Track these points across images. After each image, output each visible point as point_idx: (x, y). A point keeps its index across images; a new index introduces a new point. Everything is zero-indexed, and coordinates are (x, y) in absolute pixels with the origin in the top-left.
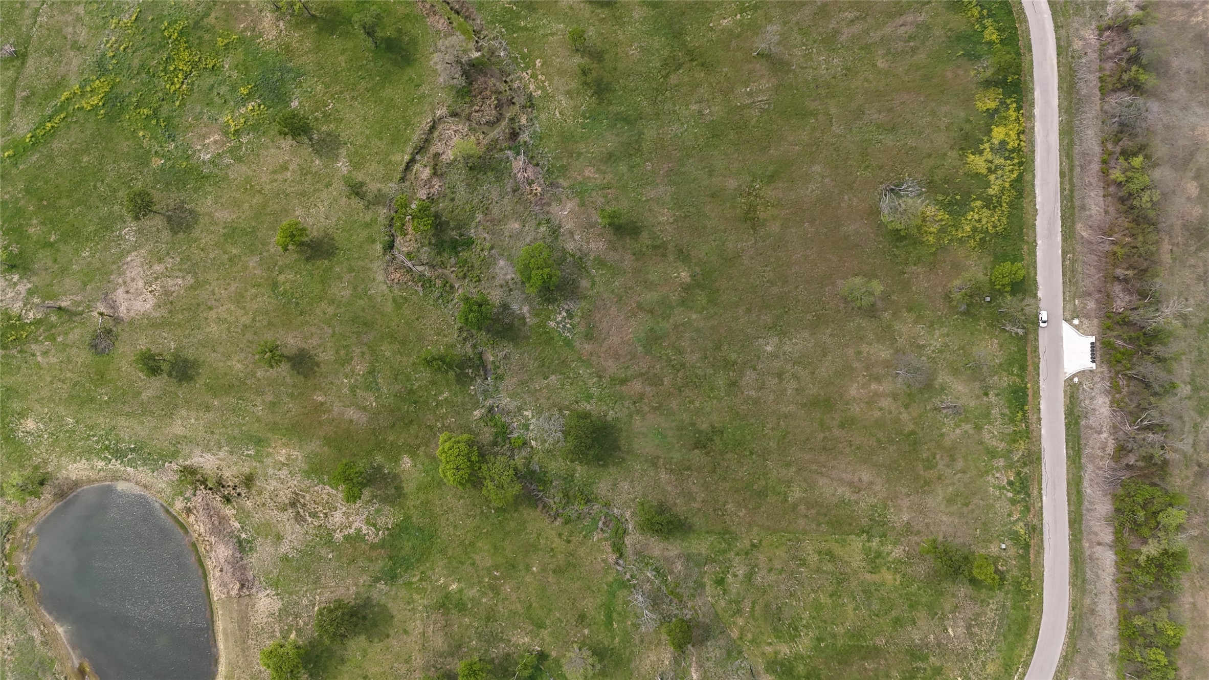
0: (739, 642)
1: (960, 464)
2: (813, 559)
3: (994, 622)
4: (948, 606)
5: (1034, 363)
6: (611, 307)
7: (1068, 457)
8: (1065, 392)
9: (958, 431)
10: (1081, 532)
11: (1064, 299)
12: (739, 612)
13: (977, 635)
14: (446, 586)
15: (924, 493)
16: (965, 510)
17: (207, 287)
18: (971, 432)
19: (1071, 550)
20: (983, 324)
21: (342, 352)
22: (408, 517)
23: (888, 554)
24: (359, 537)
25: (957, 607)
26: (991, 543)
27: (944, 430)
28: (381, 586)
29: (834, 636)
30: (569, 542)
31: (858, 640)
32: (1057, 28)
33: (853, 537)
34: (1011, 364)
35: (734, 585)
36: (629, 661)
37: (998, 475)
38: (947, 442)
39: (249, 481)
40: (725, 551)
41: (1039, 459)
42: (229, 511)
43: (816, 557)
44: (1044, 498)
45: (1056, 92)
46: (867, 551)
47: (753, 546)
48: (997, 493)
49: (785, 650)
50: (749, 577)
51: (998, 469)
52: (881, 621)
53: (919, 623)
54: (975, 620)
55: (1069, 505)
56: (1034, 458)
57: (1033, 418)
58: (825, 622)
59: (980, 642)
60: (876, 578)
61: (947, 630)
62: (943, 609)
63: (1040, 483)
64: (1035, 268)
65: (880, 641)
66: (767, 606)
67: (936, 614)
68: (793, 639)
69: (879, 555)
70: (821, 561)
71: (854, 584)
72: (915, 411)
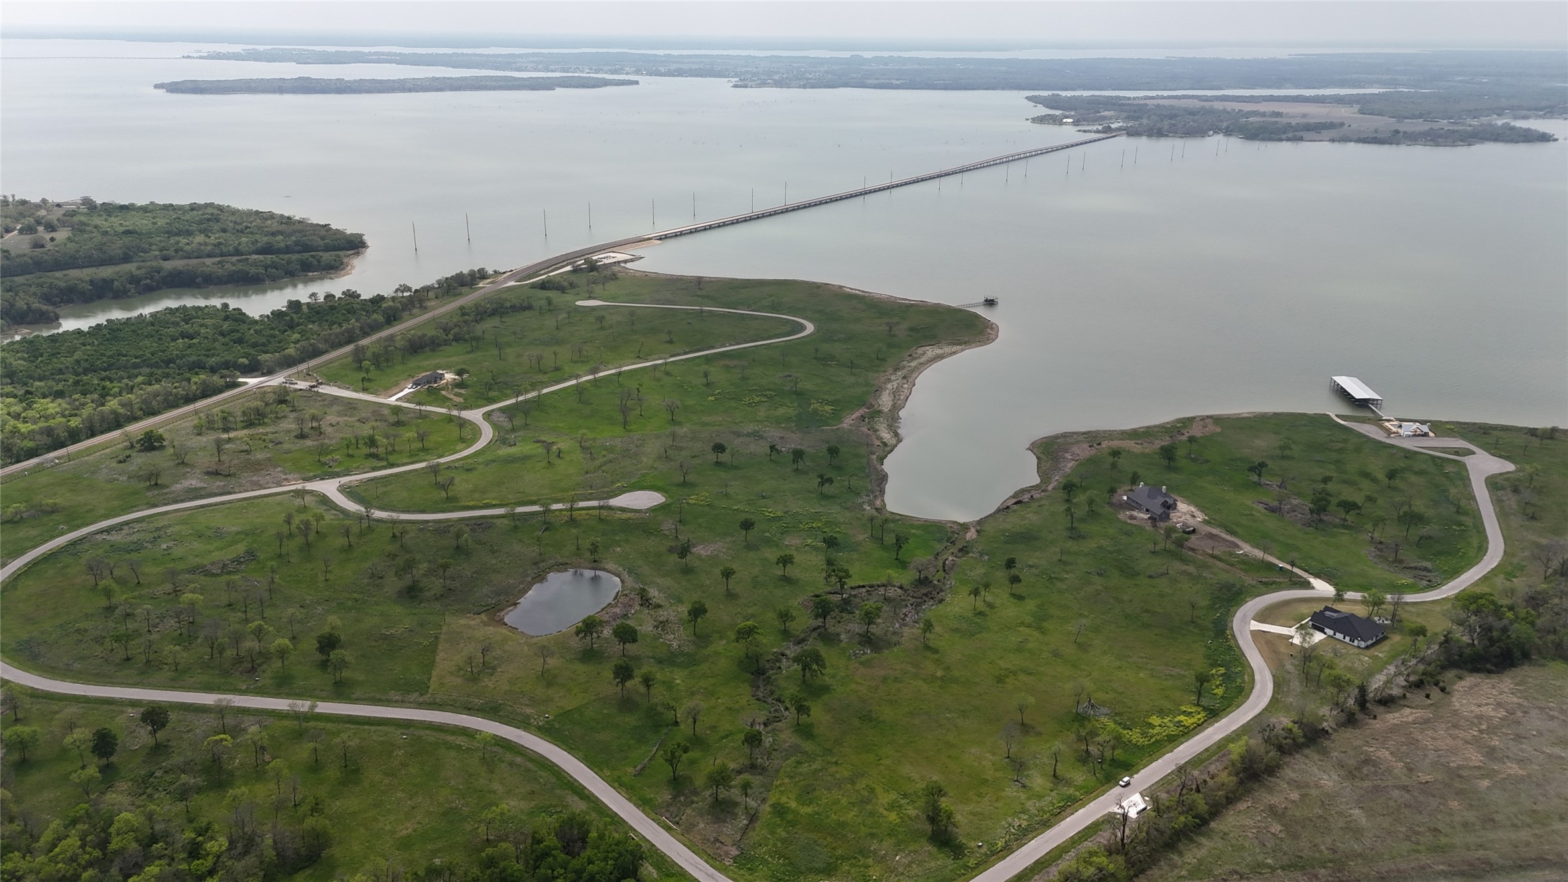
0: (774, 787)
1: (998, 804)
3: (930, 869)
4: (911, 848)
5: (1098, 794)
7: (1072, 838)
8: (1104, 816)
9: (1015, 794)
11: (1150, 787)
12: (791, 777)
13: (912, 868)
14: (675, 679)
15: (961, 801)
16: (977, 822)
18: (1022, 798)
20: (1085, 768)
22: (695, 655)
23: (906, 809)
25: (916, 852)
26: (975, 840)
27: (1007, 789)
32: (1265, 709)
35: (804, 768)
37: (1016, 819)
38: (1003, 794)
41: (1050, 827)
44: (1033, 841)
45: (1238, 726)
46: (895, 801)
47: (836, 762)
48: (1006, 826)
49: (793, 805)
50: (816, 771)
51: (1019, 818)
52: (863, 828)
53: (884, 843)
54: (920, 862)
55: (1046, 854)
56: (1046, 825)
57: (1068, 811)
58: (831, 809)
59: (909, 871)
60: (885, 813)
61: (897, 855)
62: (906, 847)
64: (1145, 767)
65: (850, 836)
66: (809, 785)
67: (900, 846)
68: (803, 805)
69: (900, 806)
70: (863, 789)
71: (869, 807)
72: (998, 775)
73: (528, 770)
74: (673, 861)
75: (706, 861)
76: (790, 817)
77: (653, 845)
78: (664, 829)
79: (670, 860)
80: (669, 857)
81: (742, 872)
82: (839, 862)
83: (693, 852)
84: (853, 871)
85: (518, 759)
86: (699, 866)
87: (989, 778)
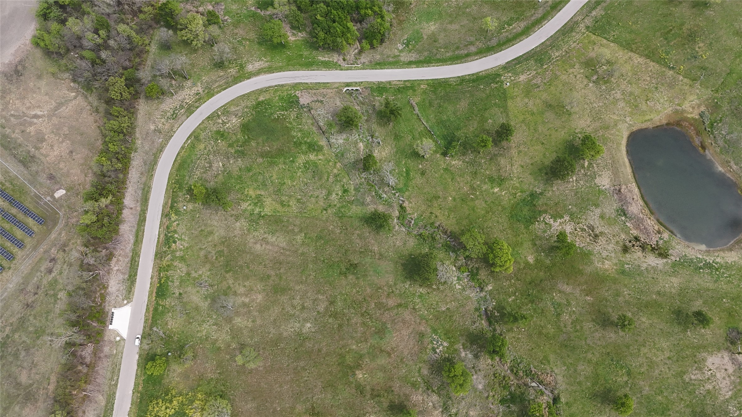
0: (337, 161)
1: (202, 253)
2: (292, 203)
3: (196, 169)
4: (220, 177)
5: (149, 313)
6: (408, 354)
7: (139, 256)
8: (133, 295)
9: (200, 272)
10: (140, 215)
11: (122, 353)
12: (336, 176)
13: (207, 162)
14: (501, 190)
15: (225, 238)
16: (203, 228)
17: (674, 373)
18: (193, 272)
19: (147, 206)
20: (175, 338)
21: (578, 328)
22: (527, 227)
23: (250, 205)
24: (555, 217)
25: (216, 177)
26: (191, 210)
27: (209, 273)
28: (539, 191)
29: (284, 163)
30: (431, 213)
31: (271, 161)
33: (269, 214)
34: (163, 313)
35: (338, 189)
36: (397, 152)
37: (181, 247)
38: (208, 266)
39: (625, 250)
40: (342, 207)
41: (156, 255)
42: (635, 232)
43: (291, 203)
44: (157, 233)
46: (262, 206)
47: (326, 210)
48: (183, 237)
49: (312, 157)
50: (329, 193)
51: (181, 250)
52: (258, 170)
53: (237, 169)
54: (207, 170)
55: (144, 230)
56: (159, 255)
57: (156, 280)
58: (289, 170)
59: (206, 159)
61: (223, 165)
62: (223, 176)
63: (158, 241)
65: (260, 160)
66: (320, 179)
67: (227, 173)
68: (307, 162)
69: (255, 204)
70: (289, 201)
71: (271, 189)
72: (224, 285)
73: (458, 48)
74: (322, 70)
75: (307, 83)
76: (304, 147)
77: (342, 70)
78: (350, 83)
79: (323, 69)
80: (326, 70)
81: (285, 94)
82: (246, 137)
83: (319, 83)
84: (234, 137)
85: (473, 49)
86: (307, 78)
87: (227, 275)
